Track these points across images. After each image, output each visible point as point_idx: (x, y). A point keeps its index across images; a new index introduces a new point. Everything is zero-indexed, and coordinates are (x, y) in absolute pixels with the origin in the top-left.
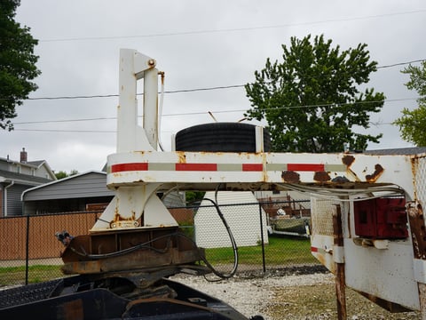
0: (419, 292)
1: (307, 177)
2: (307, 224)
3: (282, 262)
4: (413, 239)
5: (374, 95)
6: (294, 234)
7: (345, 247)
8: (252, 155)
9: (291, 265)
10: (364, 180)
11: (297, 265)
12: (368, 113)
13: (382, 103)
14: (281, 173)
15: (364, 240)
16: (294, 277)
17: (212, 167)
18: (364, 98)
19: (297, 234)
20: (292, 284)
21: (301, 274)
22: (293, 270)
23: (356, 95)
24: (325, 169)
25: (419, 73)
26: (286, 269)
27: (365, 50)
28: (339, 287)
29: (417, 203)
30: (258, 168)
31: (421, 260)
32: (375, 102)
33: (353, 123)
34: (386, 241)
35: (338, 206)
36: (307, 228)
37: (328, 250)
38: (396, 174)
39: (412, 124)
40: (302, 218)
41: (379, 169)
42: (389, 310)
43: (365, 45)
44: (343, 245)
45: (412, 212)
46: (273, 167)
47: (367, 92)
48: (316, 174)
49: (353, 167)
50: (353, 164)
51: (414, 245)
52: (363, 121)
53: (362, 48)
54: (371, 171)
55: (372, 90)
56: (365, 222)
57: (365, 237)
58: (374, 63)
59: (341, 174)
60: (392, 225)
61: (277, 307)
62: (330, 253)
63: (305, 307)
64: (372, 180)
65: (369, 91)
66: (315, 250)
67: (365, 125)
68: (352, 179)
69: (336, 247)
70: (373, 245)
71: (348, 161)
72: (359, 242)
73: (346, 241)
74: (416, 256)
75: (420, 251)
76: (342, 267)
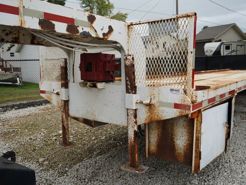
0: (128, 115)
1: (61, 28)
2: (18, 77)
3: (4, 102)
4: (126, 81)
6: (9, 83)
7: (69, 89)
9: (11, 104)
10: (101, 36)
11: (15, 103)
14: (38, 21)
15: (89, 83)
16: (14, 111)
19: (11, 83)
20: (13, 116)
21: (18, 109)
22: (12, 107)
24: (75, 23)
26: (7, 107)
28: (64, 116)
29: (132, 57)
31: (131, 94)
34: (104, 83)
35: (66, 60)
36: (18, 79)
37: (55, 92)
38: (120, 34)
40: (14, 73)
41: (111, 29)
42: (92, 126)
44: (68, 88)
45: (128, 63)
48: (68, 26)
49: (95, 24)
50: (94, 22)
51: (127, 85)
54: (106, 30)
56: (91, 71)
57: (89, 81)
59: (87, 29)
60: (109, 72)
61: (5, 134)
62: (58, 94)
63: (26, 130)
64: (106, 37)
66: (43, 92)
68: (94, 35)
69: (63, 90)
70: (95, 86)
71: (91, 19)
72: (84, 85)
73: (71, 84)
74: (128, 92)
75: (131, 88)
76: (66, 103)
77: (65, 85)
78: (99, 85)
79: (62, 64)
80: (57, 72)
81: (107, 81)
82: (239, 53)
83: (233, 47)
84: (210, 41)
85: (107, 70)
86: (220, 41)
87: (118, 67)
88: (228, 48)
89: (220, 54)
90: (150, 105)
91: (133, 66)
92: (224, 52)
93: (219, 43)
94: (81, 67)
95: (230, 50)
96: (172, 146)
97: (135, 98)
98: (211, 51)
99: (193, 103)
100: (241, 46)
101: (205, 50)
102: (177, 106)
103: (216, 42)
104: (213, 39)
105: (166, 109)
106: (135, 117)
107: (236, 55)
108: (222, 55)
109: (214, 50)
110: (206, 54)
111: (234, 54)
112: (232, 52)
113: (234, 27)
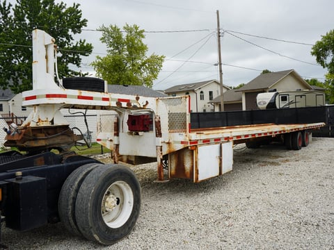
0: (157, 149)
1: (124, 104)
5: (85, 44)
7: (119, 137)
8: (103, 93)
10: (142, 107)
12: (81, 57)
13: (91, 51)
14: (116, 102)
15: (134, 133)
17: (91, 98)
18: (79, 45)
23: (71, 41)
24: (130, 102)
25: (108, 32)
27: (79, 9)
29: (159, 117)
30: (107, 99)
32: (87, 50)
33: (69, 62)
34: (143, 132)
37: (109, 139)
38: (152, 105)
39: (102, 67)
41: (147, 102)
42: (133, 164)
43: (79, 5)
45: (157, 120)
46: (113, 100)
47: (81, 42)
48: (127, 103)
49: (139, 101)
51: (156, 132)
52: (77, 62)
53: (77, 7)
55: (84, 41)
56: (135, 125)
57: (134, 131)
58: (85, 21)
59: (135, 104)
62: (111, 140)
64: (145, 107)
65: (82, 41)
67: (78, 65)
68: (138, 106)
69: (116, 137)
70: (137, 134)
71: (138, 99)
72: (131, 133)
73: (120, 134)
74: (157, 136)
75: (159, 134)
76: (117, 146)
77: (117, 134)
78: (140, 133)
79: (116, 121)
80: (112, 126)
81: (145, 131)
82: (298, 106)
83: (291, 98)
84: (263, 91)
85: (145, 124)
86: (275, 90)
87: (152, 123)
88: (284, 99)
89: (276, 107)
90: (169, 143)
91: (159, 122)
92: (280, 104)
93: (274, 93)
94: (128, 123)
95: (287, 102)
96: (184, 169)
97: (161, 140)
98: (265, 103)
99: (190, 140)
100: (301, 96)
101: (258, 102)
102: (182, 143)
103: (270, 92)
104: (268, 88)
105: (177, 145)
106: (161, 150)
107: (296, 108)
108: (278, 107)
109: (268, 102)
110: (259, 106)
111: (292, 106)
112: (289, 104)
113: (293, 74)
